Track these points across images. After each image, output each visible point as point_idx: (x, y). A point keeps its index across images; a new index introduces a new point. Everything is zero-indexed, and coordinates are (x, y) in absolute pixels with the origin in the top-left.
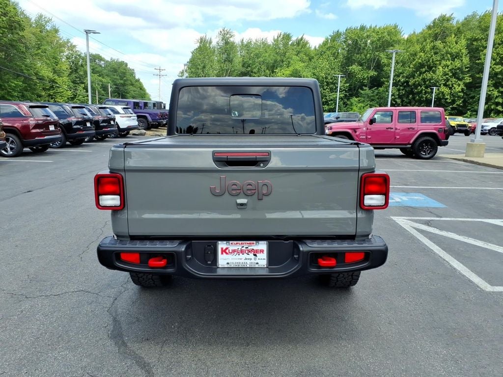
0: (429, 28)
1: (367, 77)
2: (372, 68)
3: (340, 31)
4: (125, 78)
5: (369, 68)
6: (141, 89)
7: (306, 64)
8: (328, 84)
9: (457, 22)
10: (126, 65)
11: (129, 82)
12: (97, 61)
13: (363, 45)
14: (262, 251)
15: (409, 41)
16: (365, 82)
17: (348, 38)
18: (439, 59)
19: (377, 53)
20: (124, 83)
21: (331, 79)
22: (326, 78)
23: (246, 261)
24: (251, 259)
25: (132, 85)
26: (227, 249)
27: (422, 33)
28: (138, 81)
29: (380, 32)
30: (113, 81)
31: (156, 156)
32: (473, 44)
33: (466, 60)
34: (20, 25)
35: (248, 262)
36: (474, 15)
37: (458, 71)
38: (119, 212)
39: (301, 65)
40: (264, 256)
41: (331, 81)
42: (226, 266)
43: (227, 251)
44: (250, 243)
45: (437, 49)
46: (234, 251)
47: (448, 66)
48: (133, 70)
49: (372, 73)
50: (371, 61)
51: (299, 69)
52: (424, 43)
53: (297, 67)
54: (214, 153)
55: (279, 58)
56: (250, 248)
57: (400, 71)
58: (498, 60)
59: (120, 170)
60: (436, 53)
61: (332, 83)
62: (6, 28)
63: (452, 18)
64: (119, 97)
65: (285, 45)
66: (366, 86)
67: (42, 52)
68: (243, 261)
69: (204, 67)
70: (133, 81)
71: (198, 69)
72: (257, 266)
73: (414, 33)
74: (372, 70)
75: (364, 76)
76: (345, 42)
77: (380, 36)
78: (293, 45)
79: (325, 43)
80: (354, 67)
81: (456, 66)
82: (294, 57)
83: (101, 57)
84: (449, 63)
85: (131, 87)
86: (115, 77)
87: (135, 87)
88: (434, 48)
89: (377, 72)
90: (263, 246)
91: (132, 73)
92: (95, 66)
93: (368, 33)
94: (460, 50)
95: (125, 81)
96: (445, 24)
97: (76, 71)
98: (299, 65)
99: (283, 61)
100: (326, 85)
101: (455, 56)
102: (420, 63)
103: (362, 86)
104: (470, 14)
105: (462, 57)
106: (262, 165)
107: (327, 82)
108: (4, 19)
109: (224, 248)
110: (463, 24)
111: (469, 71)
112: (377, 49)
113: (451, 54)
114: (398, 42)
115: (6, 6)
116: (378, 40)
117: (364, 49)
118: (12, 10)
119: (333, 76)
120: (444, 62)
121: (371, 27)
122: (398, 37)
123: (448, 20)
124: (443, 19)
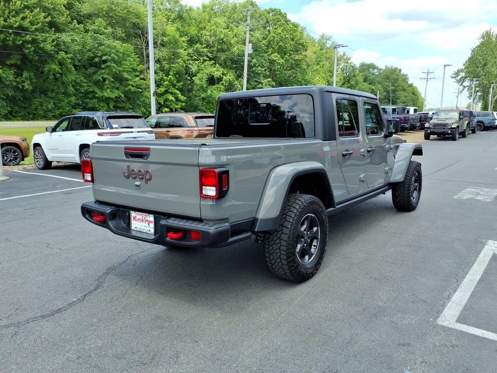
4: (396, 84)
6: (413, 94)
10: (400, 71)
11: (401, 88)
12: (371, 70)
14: (152, 222)
20: (395, 89)
23: (145, 228)
25: (404, 90)
26: (136, 217)
28: (411, 85)
30: (384, 88)
34: (303, 46)
40: (152, 226)
42: (135, 229)
43: (136, 219)
44: (146, 215)
46: (139, 220)
48: (407, 75)
54: (125, 149)
56: (146, 218)
62: (292, 51)
64: (389, 103)
67: (320, 67)
68: (143, 227)
69: (485, 65)
70: (405, 87)
71: (478, 67)
72: (150, 232)
83: (375, 65)
85: (402, 92)
86: (387, 84)
87: (407, 92)
90: (151, 218)
91: (405, 78)
92: (368, 75)
95: (397, 87)
97: (348, 81)
106: (146, 158)
108: (292, 43)
109: (134, 217)
115: (294, 32)
118: (299, 34)
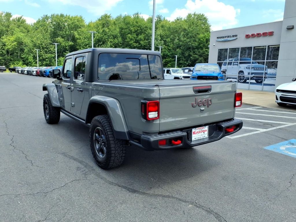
0: (99, 20)
1: (68, 45)
2: (70, 40)
3: (48, 16)
5: (68, 40)
7: (25, 34)
8: (43, 48)
9: (113, 19)
13: (63, 26)
14: (206, 130)
15: (89, 26)
16: (67, 48)
17: (53, 20)
18: (107, 38)
19: (72, 32)
21: (45, 45)
22: (42, 44)
24: (202, 135)
27: (96, 23)
29: (73, 19)
31: (171, 91)
32: (122, 31)
33: (120, 39)
35: (202, 136)
36: (121, 16)
37: (117, 45)
38: (155, 120)
39: (22, 35)
40: (207, 133)
41: (45, 46)
42: (195, 140)
43: (195, 133)
44: (203, 128)
45: (105, 32)
46: (197, 132)
47: (112, 42)
49: (71, 43)
50: (69, 36)
51: (21, 37)
52: (98, 28)
53: (19, 36)
54: (193, 87)
55: (4, 29)
56: (202, 130)
57: (87, 43)
58: (134, 41)
59: (157, 99)
60: (105, 34)
61: (46, 48)
63: (110, 16)
65: (8, 20)
66: (67, 51)
68: (200, 136)
72: (205, 137)
73: (92, 22)
74: (70, 41)
75: (66, 45)
76: (51, 23)
77: (73, 22)
78: (14, 20)
79: (39, 22)
80: (59, 38)
81: (116, 43)
82: (16, 29)
84: (112, 40)
88: (104, 31)
89: (73, 42)
90: (206, 128)
93: (66, 19)
94: (117, 34)
96: (107, 19)
98: (20, 35)
99: (8, 31)
100: (42, 49)
101: (115, 37)
102: (98, 39)
103: (65, 50)
104: (119, 15)
105: (118, 38)
106: (209, 92)
107: (42, 47)
109: (194, 132)
110: (116, 20)
111: (122, 45)
112: (72, 29)
113: (113, 35)
114: (84, 26)
116: (72, 24)
117: (64, 28)
119: (46, 44)
120: (110, 40)
121: (66, 16)
122: (83, 23)
123: (109, 17)
124: (106, 16)
